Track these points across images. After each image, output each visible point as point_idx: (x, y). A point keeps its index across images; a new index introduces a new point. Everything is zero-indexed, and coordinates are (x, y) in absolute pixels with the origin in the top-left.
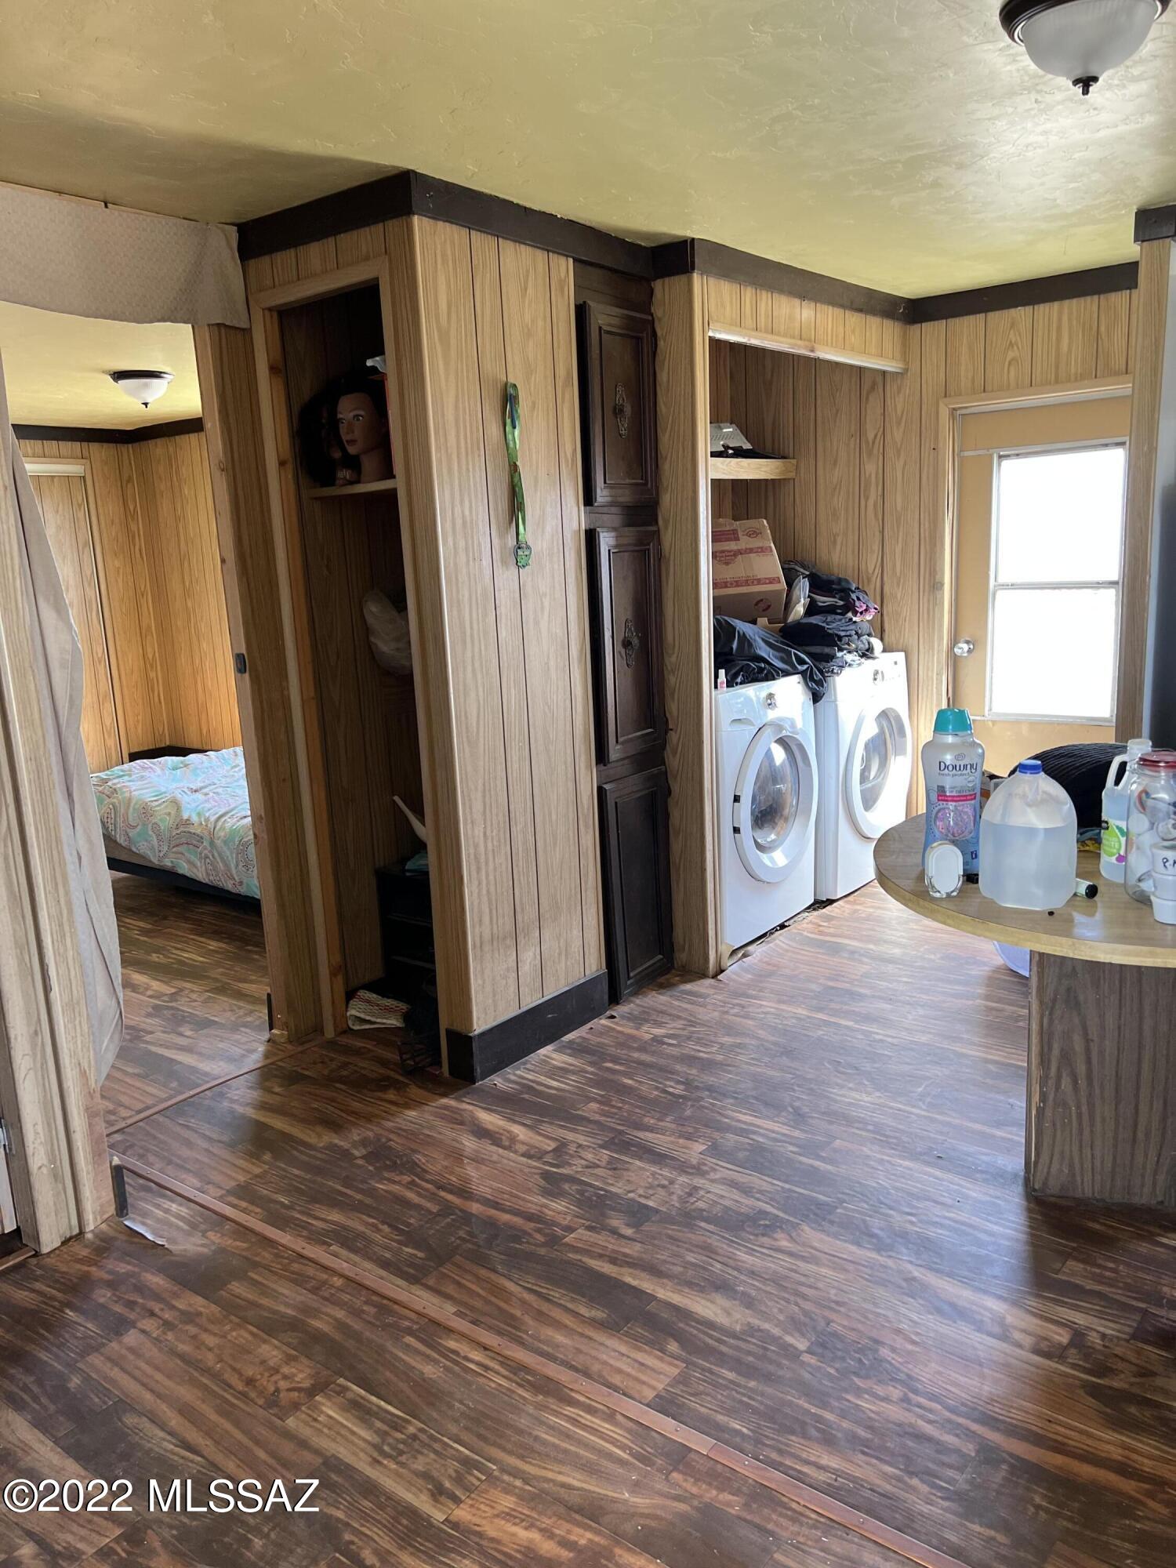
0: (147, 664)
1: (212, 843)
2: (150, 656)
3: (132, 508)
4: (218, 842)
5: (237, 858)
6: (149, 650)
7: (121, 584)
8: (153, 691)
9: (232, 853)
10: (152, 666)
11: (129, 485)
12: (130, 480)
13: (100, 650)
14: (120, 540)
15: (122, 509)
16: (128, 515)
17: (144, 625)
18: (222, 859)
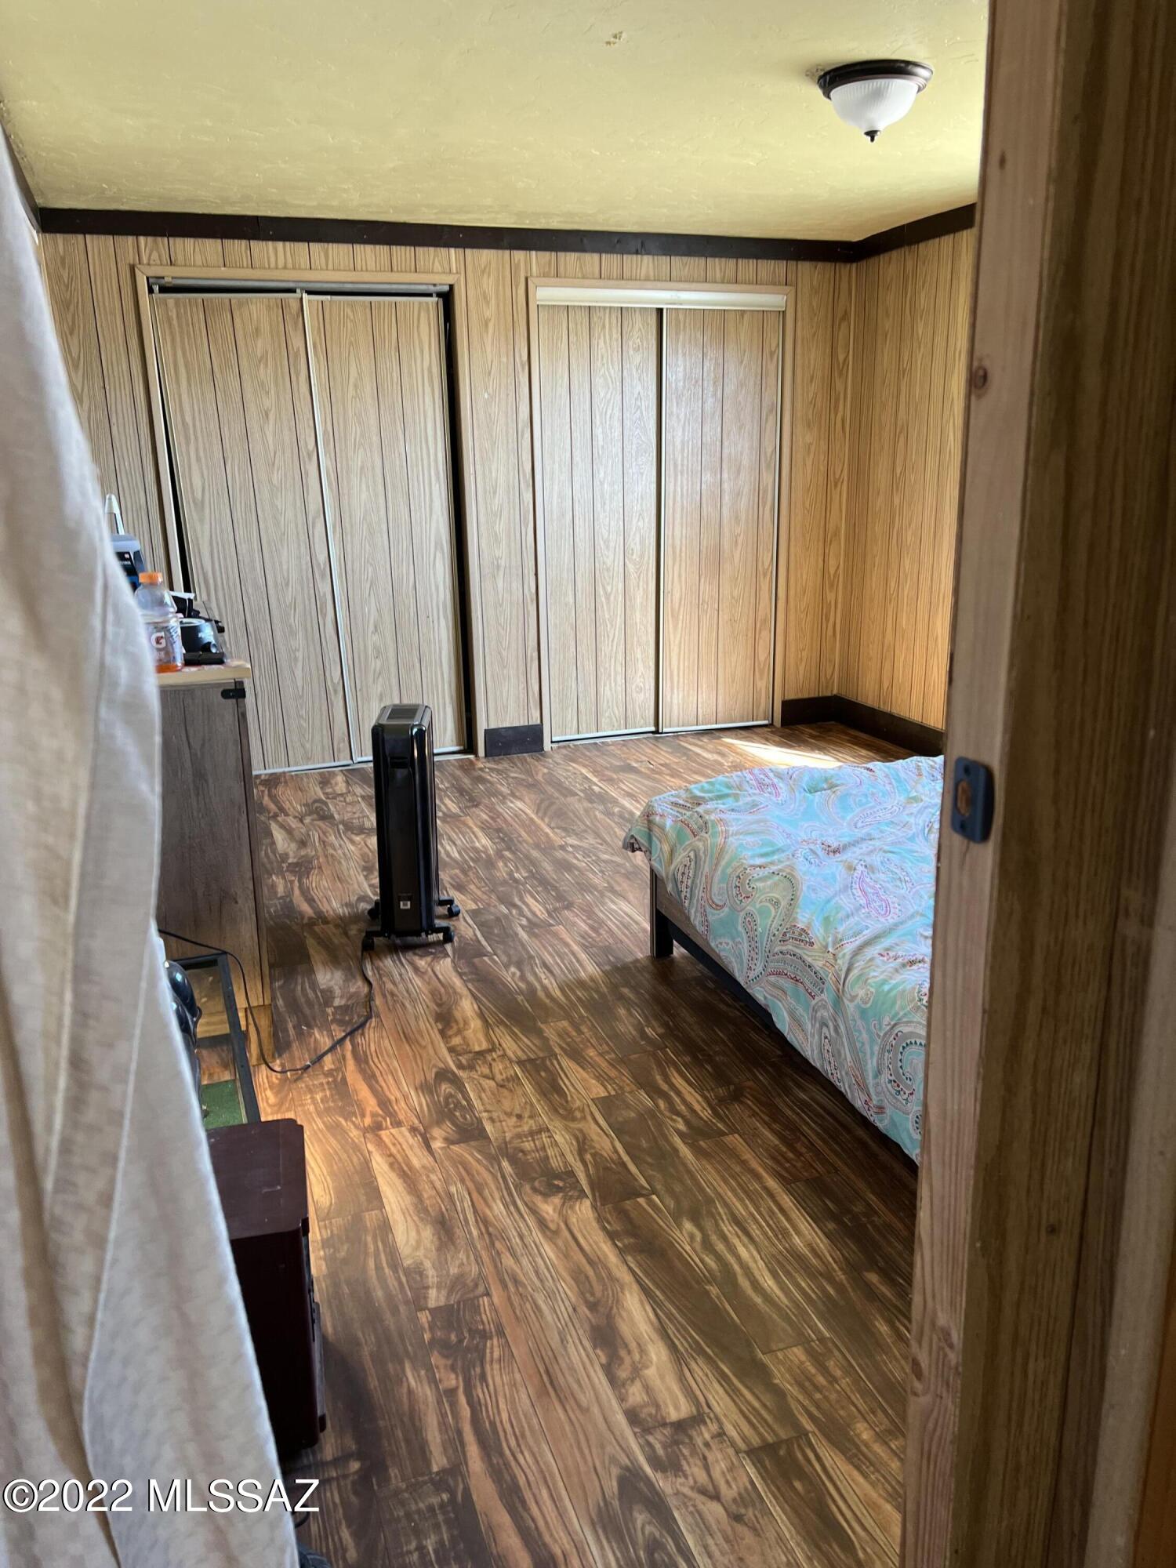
0: (826, 580)
1: (838, 1001)
2: (832, 571)
3: (841, 358)
4: (850, 1007)
5: (881, 1058)
6: (832, 563)
7: (809, 469)
8: (828, 620)
9: (872, 1041)
10: (832, 586)
11: (844, 325)
12: (846, 316)
13: (767, 558)
14: (819, 404)
15: (828, 361)
16: (835, 369)
17: (831, 526)
18: (852, 1044)
